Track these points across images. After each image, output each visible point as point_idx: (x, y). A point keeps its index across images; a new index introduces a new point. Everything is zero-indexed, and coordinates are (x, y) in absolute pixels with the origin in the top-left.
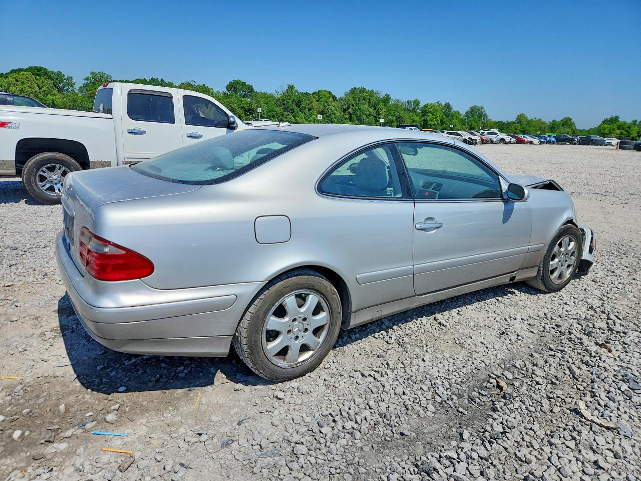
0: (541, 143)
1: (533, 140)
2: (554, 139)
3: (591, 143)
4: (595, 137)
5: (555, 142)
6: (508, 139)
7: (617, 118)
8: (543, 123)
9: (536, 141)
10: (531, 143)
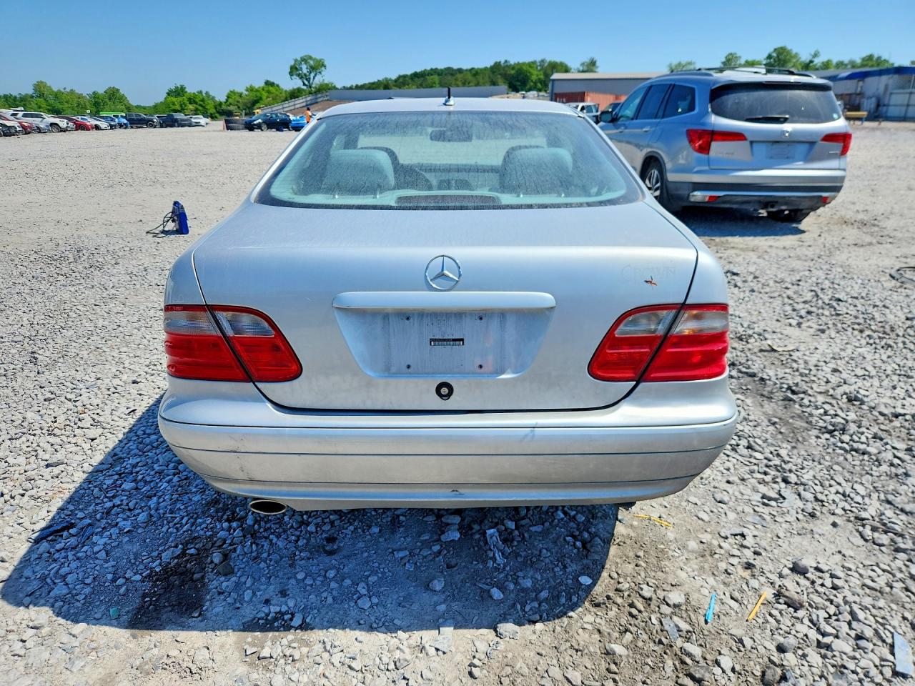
0: (112, 127)
1: (98, 123)
2: (124, 121)
3: (176, 124)
4: (178, 115)
5: (129, 125)
6: (63, 123)
7: (183, 89)
8: (80, 96)
9: (103, 125)
10: (97, 127)
